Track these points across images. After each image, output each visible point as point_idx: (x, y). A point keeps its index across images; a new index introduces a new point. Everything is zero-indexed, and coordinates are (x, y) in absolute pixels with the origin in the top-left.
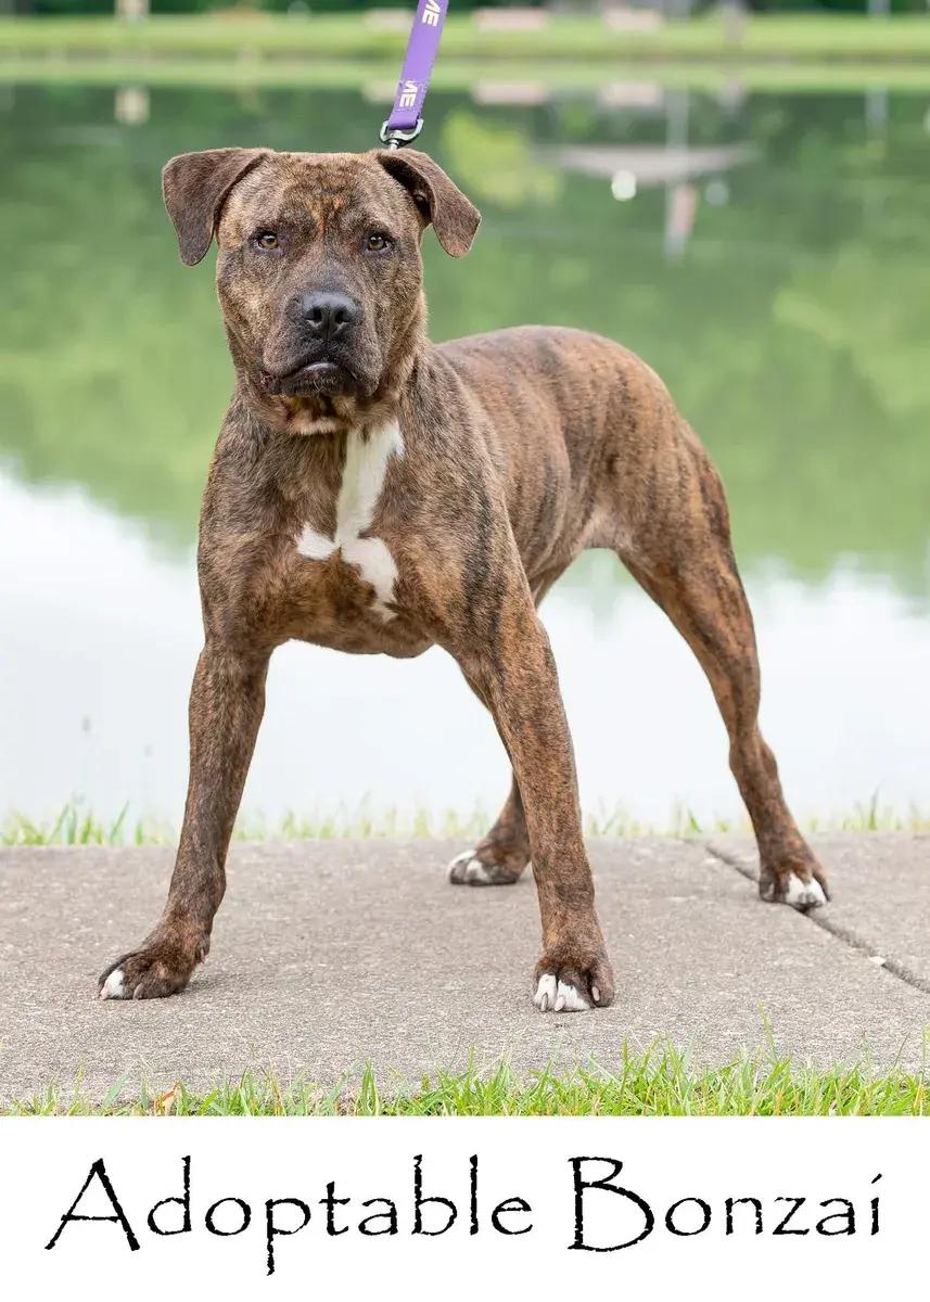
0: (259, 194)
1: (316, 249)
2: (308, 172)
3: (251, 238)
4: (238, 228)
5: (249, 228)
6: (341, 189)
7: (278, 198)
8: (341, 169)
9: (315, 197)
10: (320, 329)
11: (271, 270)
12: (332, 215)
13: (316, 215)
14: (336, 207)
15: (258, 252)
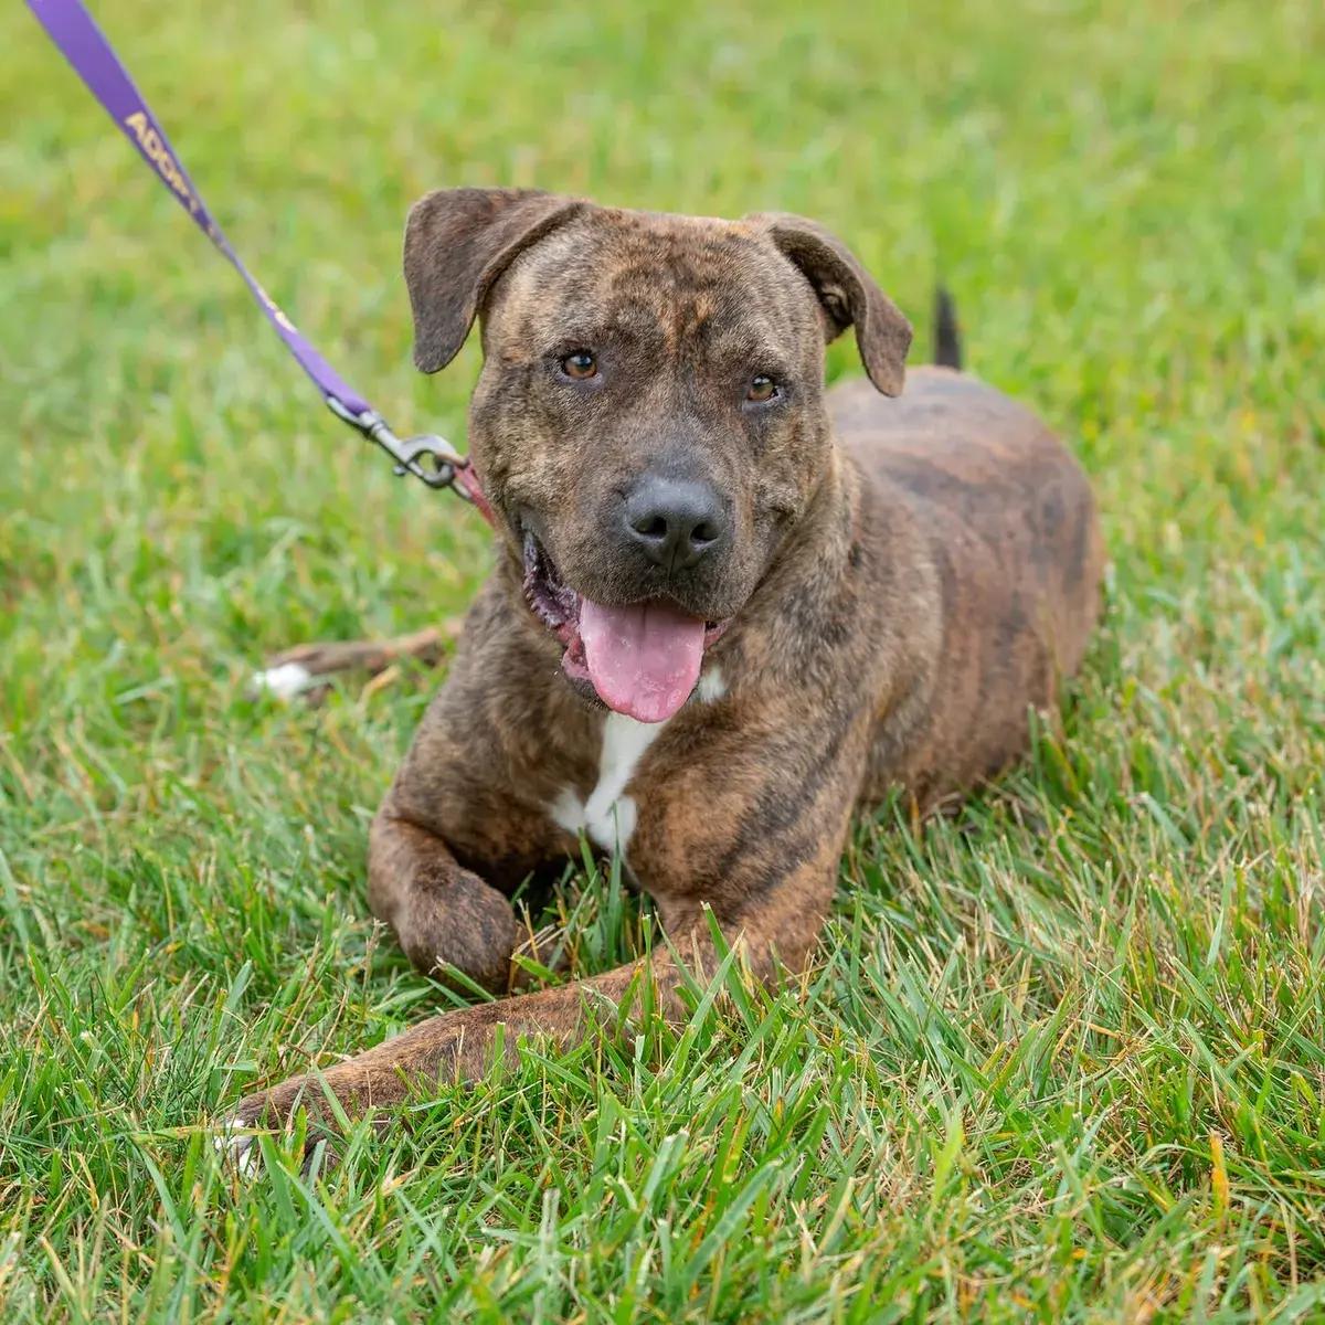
0: (566, 275)
1: (661, 390)
2: (652, 247)
3: (548, 355)
4: (526, 328)
5: (549, 336)
6: (711, 283)
7: (603, 292)
8: (710, 247)
9: (665, 294)
10: (664, 551)
11: (578, 414)
12: (692, 326)
13: (667, 327)
14: (701, 313)
15: (558, 382)
